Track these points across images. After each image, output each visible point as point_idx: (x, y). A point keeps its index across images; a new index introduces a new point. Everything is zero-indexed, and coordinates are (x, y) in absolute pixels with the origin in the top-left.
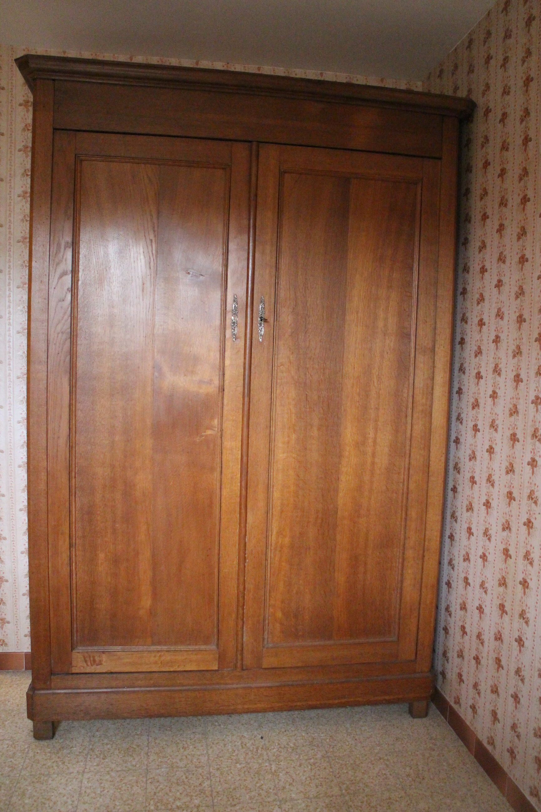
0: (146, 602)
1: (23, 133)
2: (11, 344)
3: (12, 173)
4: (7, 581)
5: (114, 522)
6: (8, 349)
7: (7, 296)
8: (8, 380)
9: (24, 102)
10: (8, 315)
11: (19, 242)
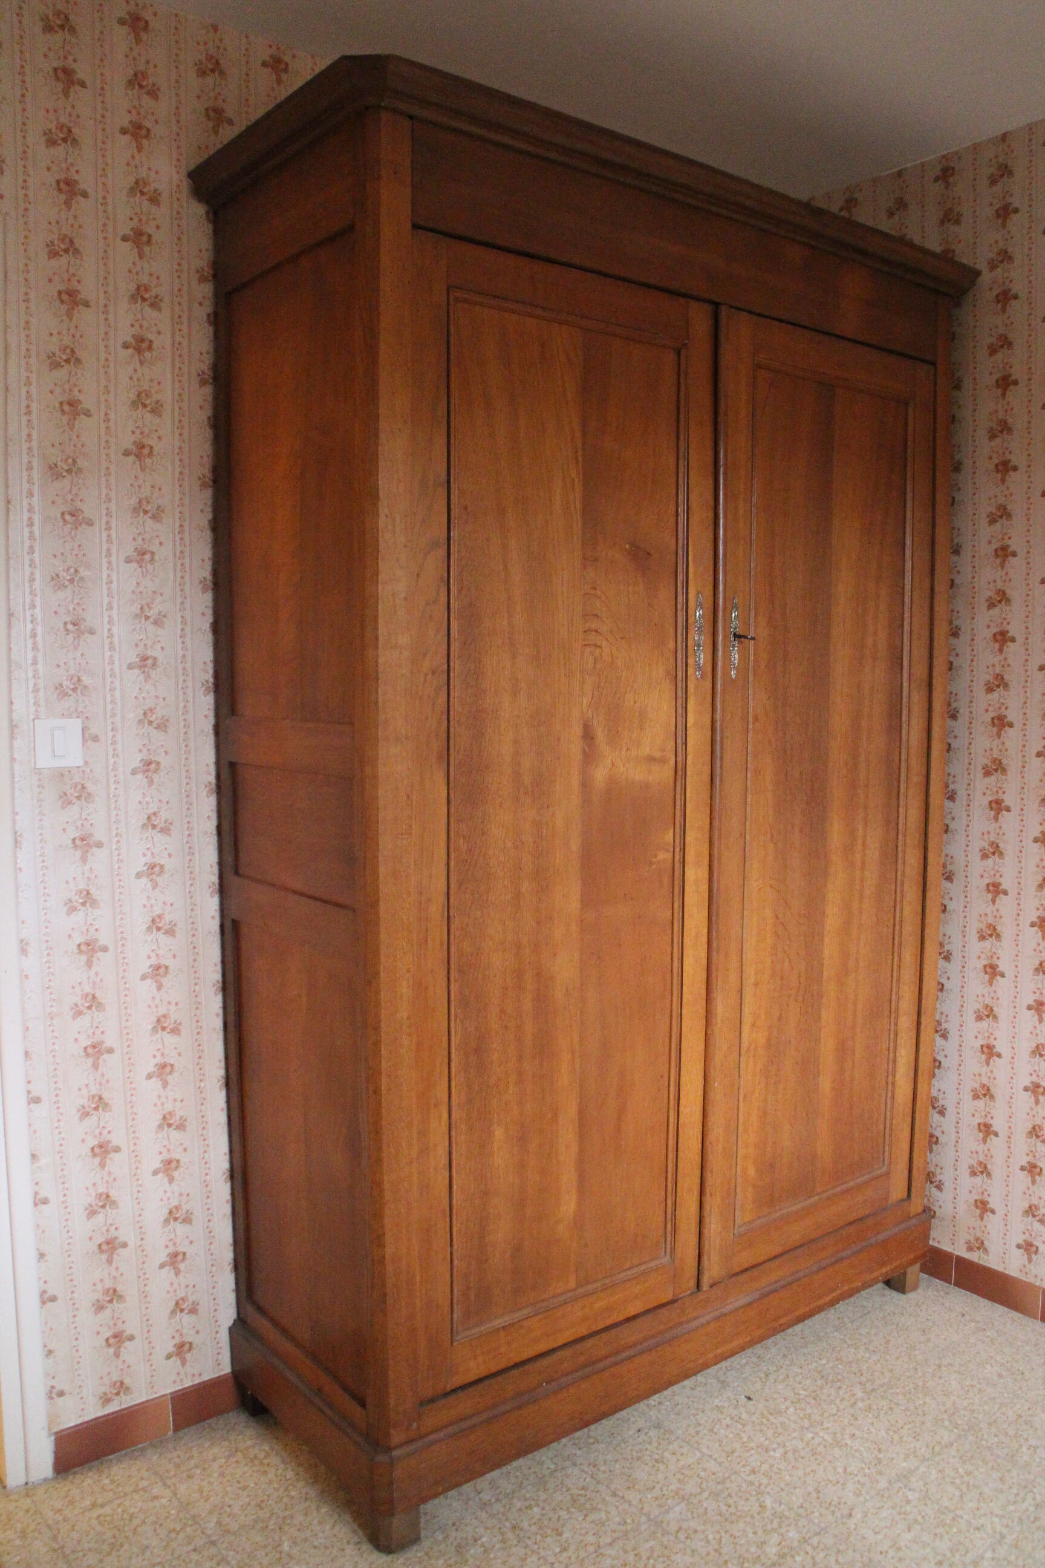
0: (568, 1205)
1: (132, 200)
2: (117, 694)
3: (111, 289)
4: (124, 1245)
5: (520, 1058)
6: (109, 707)
7: (104, 582)
8: (112, 780)
9: (130, 126)
10: (107, 627)
11: (127, 453)
